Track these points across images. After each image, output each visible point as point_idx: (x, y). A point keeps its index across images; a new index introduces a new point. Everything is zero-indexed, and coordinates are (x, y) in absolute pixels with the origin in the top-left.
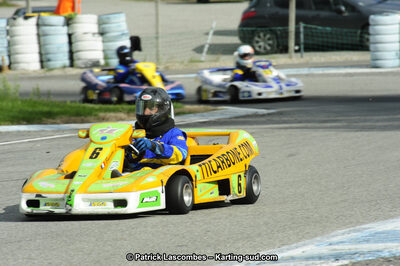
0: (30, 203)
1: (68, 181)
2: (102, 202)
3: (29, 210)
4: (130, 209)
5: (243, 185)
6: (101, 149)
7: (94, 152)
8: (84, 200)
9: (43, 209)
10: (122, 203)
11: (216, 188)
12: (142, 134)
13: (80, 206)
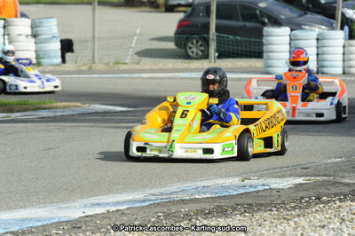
0: (139, 149)
1: (167, 134)
2: (195, 150)
3: (139, 154)
4: (216, 155)
5: (280, 142)
6: (188, 111)
7: (183, 113)
8: (181, 148)
9: (149, 153)
10: (210, 151)
11: (262, 143)
12: (215, 101)
13: (179, 153)
